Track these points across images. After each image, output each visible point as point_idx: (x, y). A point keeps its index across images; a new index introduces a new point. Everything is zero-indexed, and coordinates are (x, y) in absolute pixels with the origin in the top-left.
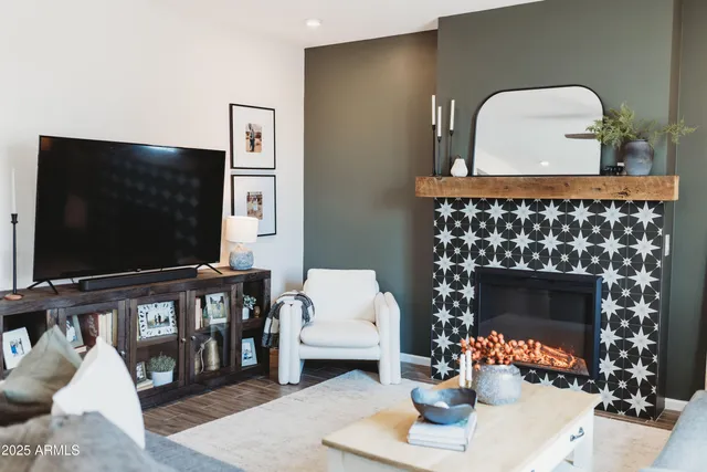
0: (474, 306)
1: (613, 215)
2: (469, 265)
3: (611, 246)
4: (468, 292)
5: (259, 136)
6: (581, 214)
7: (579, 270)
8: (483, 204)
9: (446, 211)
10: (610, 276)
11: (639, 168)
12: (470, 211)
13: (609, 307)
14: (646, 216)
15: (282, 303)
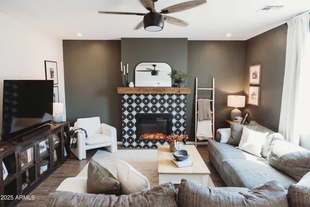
0: (136, 125)
1: (174, 97)
2: (134, 113)
3: (174, 105)
4: (134, 121)
5: (53, 72)
6: (166, 97)
7: (166, 112)
8: (138, 95)
9: (126, 97)
10: (174, 113)
11: (182, 85)
12: (134, 97)
13: (174, 121)
14: (182, 97)
15: (77, 132)
